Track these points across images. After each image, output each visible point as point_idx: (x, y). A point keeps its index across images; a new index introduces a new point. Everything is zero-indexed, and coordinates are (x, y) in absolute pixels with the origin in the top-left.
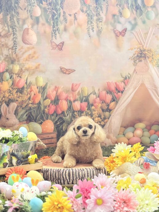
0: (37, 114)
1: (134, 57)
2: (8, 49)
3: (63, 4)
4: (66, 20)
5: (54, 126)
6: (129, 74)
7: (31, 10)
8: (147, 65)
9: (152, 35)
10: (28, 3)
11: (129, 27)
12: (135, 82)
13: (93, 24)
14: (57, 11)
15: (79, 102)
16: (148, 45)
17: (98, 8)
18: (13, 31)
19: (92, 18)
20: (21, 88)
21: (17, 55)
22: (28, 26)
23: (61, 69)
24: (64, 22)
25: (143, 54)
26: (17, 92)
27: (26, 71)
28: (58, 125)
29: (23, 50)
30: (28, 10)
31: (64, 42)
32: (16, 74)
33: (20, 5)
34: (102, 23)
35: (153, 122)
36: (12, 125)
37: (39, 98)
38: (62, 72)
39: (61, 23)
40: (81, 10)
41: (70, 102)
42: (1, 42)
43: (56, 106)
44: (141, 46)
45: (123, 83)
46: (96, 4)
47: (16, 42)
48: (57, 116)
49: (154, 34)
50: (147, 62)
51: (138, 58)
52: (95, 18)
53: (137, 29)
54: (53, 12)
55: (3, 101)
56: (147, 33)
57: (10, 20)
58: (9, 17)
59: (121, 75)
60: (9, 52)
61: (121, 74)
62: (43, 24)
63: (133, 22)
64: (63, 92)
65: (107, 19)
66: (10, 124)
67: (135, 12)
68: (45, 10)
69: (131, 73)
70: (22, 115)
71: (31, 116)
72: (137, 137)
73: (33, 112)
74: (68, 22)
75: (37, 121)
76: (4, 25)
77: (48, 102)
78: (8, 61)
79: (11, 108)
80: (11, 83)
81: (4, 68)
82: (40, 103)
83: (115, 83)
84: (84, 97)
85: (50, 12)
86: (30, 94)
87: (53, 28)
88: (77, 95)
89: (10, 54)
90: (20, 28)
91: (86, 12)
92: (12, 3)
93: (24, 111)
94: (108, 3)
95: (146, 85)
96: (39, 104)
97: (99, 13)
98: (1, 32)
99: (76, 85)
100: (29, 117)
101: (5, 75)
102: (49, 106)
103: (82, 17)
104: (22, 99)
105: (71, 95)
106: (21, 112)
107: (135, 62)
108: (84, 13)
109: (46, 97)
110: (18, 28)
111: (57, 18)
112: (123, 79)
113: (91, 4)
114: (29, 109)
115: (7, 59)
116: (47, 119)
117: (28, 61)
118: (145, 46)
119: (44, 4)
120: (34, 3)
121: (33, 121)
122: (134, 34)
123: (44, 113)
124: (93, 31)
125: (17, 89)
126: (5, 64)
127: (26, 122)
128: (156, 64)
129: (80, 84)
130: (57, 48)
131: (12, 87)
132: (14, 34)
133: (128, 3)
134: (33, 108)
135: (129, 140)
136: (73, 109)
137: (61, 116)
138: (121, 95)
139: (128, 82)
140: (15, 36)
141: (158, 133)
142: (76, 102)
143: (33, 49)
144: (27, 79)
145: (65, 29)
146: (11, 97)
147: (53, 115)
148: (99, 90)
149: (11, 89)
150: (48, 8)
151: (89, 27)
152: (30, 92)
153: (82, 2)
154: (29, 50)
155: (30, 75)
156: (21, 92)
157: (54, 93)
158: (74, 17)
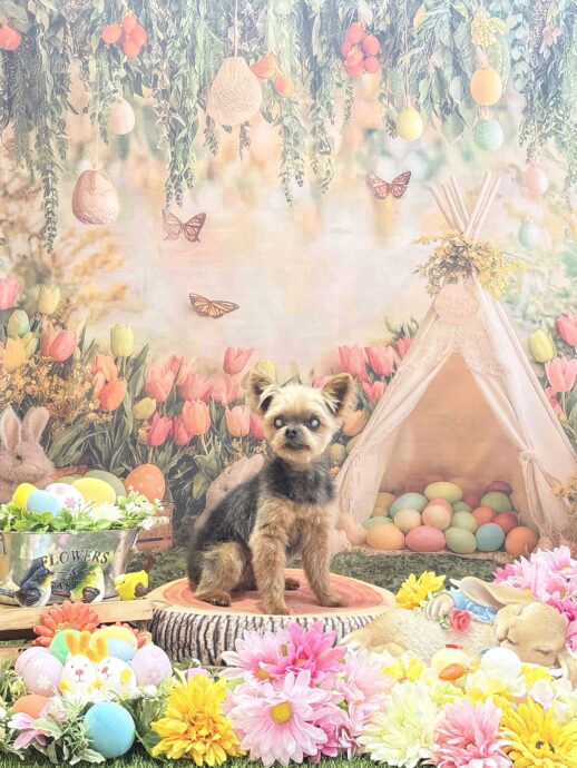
0: (112, 444)
1: (431, 266)
2: (27, 236)
3: (205, 93)
4: (216, 144)
5: (167, 483)
6: (413, 321)
7: (104, 113)
8: (472, 293)
9: (492, 197)
10: (95, 90)
11: (417, 168)
12: (432, 350)
13: (300, 162)
14: (186, 115)
15: (248, 410)
16: (478, 232)
17: (319, 110)
18: (46, 180)
19: (297, 143)
20: (64, 362)
21: (54, 257)
22: (94, 166)
23: (193, 300)
24: (207, 152)
25: (463, 257)
26: (50, 373)
27: (82, 306)
28: (179, 479)
29: (76, 242)
30: (94, 115)
31: (204, 216)
33: (71, 98)
34: (330, 157)
35: (490, 482)
36: (32, 478)
37: (121, 394)
38: (197, 311)
39: (199, 155)
40: (263, 114)
41: (219, 407)
42: (8, 215)
43: (173, 418)
44: (456, 232)
45: (390, 347)
46: (314, 98)
47: (53, 215)
48: (175, 452)
50: (474, 284)
51: (445, 269)
52: (308, 141)
53: (445, 176)
54: (175, 121)
55: (8, 400)
56: (477, 192)
57: (38, 145)
58: (35, 137)
59: (388, 326)
60: (30, 245)
61: (386, 318)
62: (141, 160)
63: (432, 154)
64: (197, 377)
65: (347, 144)
66: (28, 475)
67: (437, 121)
68: (148, 113)
69: (420, 317)
70: (66, 447)
71: (94, 452)
72: (433, 526)
73: (100, 437)
74: (220, 149)
75: (113, 468)
76: (19, 161)
77: (148, 406)
78: (26, 275)
79: (30, 424)
80: (33, 344)
81: (14, 297)
82: (121, 410)
83: (366, 349)
85: (164, 119)
86: (90, 381)
87: (174, 166)
88: (240, 388)
89: (32, 254)
90: (68, 170)
91: (280, 121)
92: (45, 92)
93: (71, 434)
94: (350, 94)
95: (468, 360)
96: (118, 415)
97: (320, 127)
98: (12, 180)
99: (239, 355)
100: (87, 452)
101: (17, 320)
102: (151, 420)
103: (266, 137)
104: (66, 397)
105: (222, 386)
106: (63, 437)
107: (432, 283)
108: (273, 123)
109: (143, 390)
110: (62, 170)
111: (185, 139)
112: (394, 335)
113: (296, 96)
114: (87, 430)
115: (23, 269)
116: (145, 460)
117: (91, 274)
118: (468, 232)
119: (148, 96)
120: (116, 91)
121: (98, 468)
122: (434, 195)
123: (134, 443)
124: (301, 183)
125: (50, 363)
126: (16, 285)
127: (76, 469)
128: (503, 295)
129: (251, 352)
131: (37, 356)
132: (48, 190)
133: (416, 92)
134: (100, 424)
135: (405, 535)
136: (227, 430)
137: (190, 451)
138: (385, 390)
139: (407, 346)
140: (50, 197)
141: (504, 520)
142: (238, 410)
143: (106, 239)
144: (84, 332)
145: (211, 174)
146: (32, 389)
147: (161, 448)
148: (312, 373)
149: (32, 363)
150: (157, 106)
151: (288, 168)
152: (91, 375)
153: (269, 88)
154: (93, 242)
155: (94, 320)
156: (64, 375)
157: (167, 377)
158: (241, 137)
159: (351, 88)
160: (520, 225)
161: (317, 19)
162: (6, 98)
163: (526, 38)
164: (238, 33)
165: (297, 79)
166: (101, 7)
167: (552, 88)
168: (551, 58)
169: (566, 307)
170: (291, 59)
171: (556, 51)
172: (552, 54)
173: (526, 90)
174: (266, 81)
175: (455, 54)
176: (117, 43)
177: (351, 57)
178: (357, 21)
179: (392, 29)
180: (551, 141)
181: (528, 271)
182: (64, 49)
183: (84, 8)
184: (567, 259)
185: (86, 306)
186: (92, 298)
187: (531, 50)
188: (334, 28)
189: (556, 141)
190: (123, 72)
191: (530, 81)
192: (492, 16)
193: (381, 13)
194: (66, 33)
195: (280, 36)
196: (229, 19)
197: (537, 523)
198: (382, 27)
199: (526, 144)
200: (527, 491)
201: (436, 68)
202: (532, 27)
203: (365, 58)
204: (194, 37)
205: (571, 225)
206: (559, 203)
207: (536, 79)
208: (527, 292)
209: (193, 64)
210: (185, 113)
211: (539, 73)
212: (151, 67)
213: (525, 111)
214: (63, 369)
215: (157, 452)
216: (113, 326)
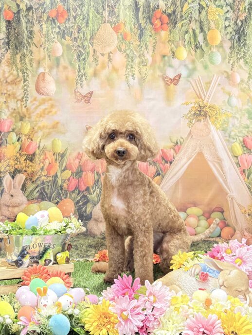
0: (52, 190)
1: (190, 114)
2: (16, 100)
3: (93, 39)
4: (97, 61)
5: (75, 207)
6: (181, 138)
7: (49, 47)
8: (207, 125)
9: (216, 85)
10: (45, 37)
11: (184, 73)
12: (190, 150)
13: (134, 69)
14: (84, 49)
16: (210, 100)
17: (142, 47)
18: (24, 76)
19: (132, 61)
20: (32, 155)
21: (27, 109)
23: (87, 128)
24: (94, 65)
25: (203, 111)
26: (26, 160)
27: (40, 131)
28: (81, 205)
29: (37, 103)
30: (45, 48)
31: (92, 92)
33: (35, 41)
34: (146, 67)
35: (214, 208)
36: (17, 205)
37: (56, 168)
39: (90, 66)
40: (118, 48)
41: (98, 174)
42: (7, 91)
43: (78, 179)
44: (200, 100)
45: (172, 149)
46: (140, 42)
47: (27, 91)
48: (79, 194)
49: (219, 85)
50: (208, 122)
51: (195, 116)
52: (137, 60)
53: (196, 75)
54: (79, 50)
55: (7, 171)
56: (210, 83)
57: (21, 61)
58: (19, 57)
59: (171, 140)
60: (17, 104)
62: (65, 68)
63: (190, 66)
65: (154, 61)
66: (16, 203)
67: (193, 52)
68: (68, 48)
69: (185, 136)
70: (32, 191)
71: (44, 193)
72: (190, 226)
73: (47, 187)
74: (99, 64)
75: (52, 200)
76: (12, 68)
77: (68, 174)
78: (15, 117)
79: (17, 180)
80: (19, 147)
81: (10, 127)
82: (56, 176)
83: (162, 150)
86: (43, 163)
87: (80, 71)
89: (18, 108)
90: (33, 72)
92: (24, 38)
93: (34, 186)
94: (155, 40)
95: (205, 155)
96: (55, 177)
97: (142, 54)
98: (9, 76)
100: (41, 193)
101: (11, 136)
102: (69, 180)
103: (119, 59)
104: (32, 170)
106: (31, 187)
107: (190, 122)
108: (122, 52)
109: (65, 166)
110: (31, 72)
111: (84, 59)
112: (173, 144)
113: (132, 41)
114: (41, 184)
115: (14, 115)
116: (66, 197)
117: (43, 117)
118: (206, 100)
119: (68, 40)
120: (54, 38)
121: (46, 200)
122: (191, 83)
123: (61, 189)
124: (134, 79)
125: (26, 155)
126: (11, 121)
127: (36, 201)
128: (220, 127)
130: (83, 100)
131: (20, 152)
132: (25, 80)
133: (184, 39)
134: (47, 182)
137: (86, 193)
138: (169, 167)
139: (179, 149)
140: (26, 83)
143: (50, 102)
144: (40, 142)
145: (95, 74)
146: (18, 166)
147: (73, 192)
149: (18, 155)
150: (72, 44)
151: (128, 72)
152: (43, 160)
153: (120, 37)
154: (44, 103)
155: (45, 137)
156: (31, 160)
157: (75, 161)
158: (108, 58)
159: (156, 37)
160: (228, 97)
161: (141, 8)
162: (7, 40)
163: (231, 16)
164: (107, 14)
165: (133, 34)
166: (48, 2)
167: (242, 38)
168: (242, 26)
169: (248, 132)
170: (130, 24)
171: (244, 23)
172: (242, 23)
173: (231, 39)
174: (119, 34)
175: (200, 23)
176: (55, 17)
177: (156, 24)
178: (159, 8)
179: (174, 12)
180: (242, 61)
181: (231, 117)
182: (32, 20)
183: (41, 2)
184: (249, 112)
185: (41, 131)
186: (44, 127)
187: (233, 22)
188: (149, 11)
189: (244, 61)
190: (57, 30)
191: (233, 35)
192: (217, 7)
193: (169, 5)
194: (33, 13)
195: (125, 14)
196: (103, 7)
197: (234, 225)
198: (170, 11)
199: (231, 62)
200: (230, 212)
201: (193, 29)
202: (234, 12)
203: (162, 24)
204: (88, 15)
205: (250, 97)
206: (245, 88)
207: (236, 34)
208: (231, 126)
209: (88, 26)
210: (84, 47)
211: (237, 32)
212: (70, 28)
213: (231, 48)
214: (31, 158)
215: (71, 193)
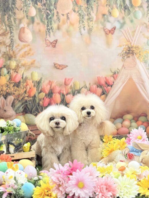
0: (32, 106)
1: (123, 53)
2: (5, 46)
3: (56, 5)
4: (60, 19)
6: (118, 69)
7: (27, 10)
8: (134, 60)
9: (139, 33)
10: (24, 3)
11: (118, 26)
12: (124, 77)
13: (84, 23)
14: (51, 11)
15: (72, 95)
16: (135, 43)
17: (89, 8)
18: (11, 30)
19: (83, 18)
20: (18, 83)
21: (13, 52)
22: (24, 26)
23: (55, 64)
24: (57, 22)
25: (131, 50)
26: (14, 86)
27: (22, 66)
29: (20, 48)
30: (24, 11)
31: (57, 40)
32: (13, 70)
33: (17, 6)
34: (93, 22)
35: (140, 114)
36: (9, 117)
37: (34, 91)
38: (56, 67)
39: (55, 22)
40: (73, 10)
41: (63, 95)
43: (50, 98)
44: (129, 43)
45: (112, 77)
46: (88, 5)
47: (13, 40)
50: (135, 58)
51: (126, 54)
52: (86, 17)
53: (126, 27)
54: (48, 13)
55: (1, 94)
56: (135, 31)
57: (8, 20)
58: (7, 17)
59: (111, 71)
60: (6, 49)
61: (110, 69)
62: (38, 24)
63: (122, 21)
64: (57, 86)
65: (97, 18)
66: (8, 116)
67: (123, 12)
68: (40, 10)
69: (120, 68)
70: (19, 107)
71: (27, 109)
72: (125, 127)
73: (29, 104)
74: (61, 21)
75: (33, 113)
76: (2, 24)
77: (43, 95)
78: (5, 58)
79: (8, 101)
80: (8, 77)
81: (2, 64)
82: (35, 96)
83: (105, 78)
84: (76, 90)
85: (44, 12)
86: (26, 88)
87: (47, 27)
88: (69, 89)
89: (7, 51)
90: (16, 26)
91: (78, 12)
92: (9, 4)
93: (20, 103)
94: (98, 4)
95: (134, 79)
96: (34, 98)
97: (90, 13)
98: (1, 30)
99: (69, 80)
100: (25, 109)
101: (3, 71)
102: (43, 99)
103: (74, 17)
104: (19, 93)
105: (64, 89)
106: (18, 104)
107: (123, 58)
108: (76, 13)
109: (41, 90)
110: (15, 27)
111: (51, 18)
112: (113, 74)
113: (82, 5)
114: (25, 102)
115: (5, 56)
116: (42, 111)
117: (24, 57)
118: (133, 43)
119: (39, 5)
120: (30, 4)
121: (28, 113)
122: (122, 32)
123: (39, 105)
124: (84, 30)
125: (13, 83)
126: (3, 61)
127: (22, 114)
128: (143, 60)
129: (72, 79)
131: (10, 81)
132: (11, 33)
133: (116, 3)
134: (29, 101)
135: (117, 130)
136: (66, 102)
138: (111, 89)
139: (117, 76)
140: (12, 35)
141: (145, 124)
142: (69, 96)
143: (29, 47)
144: (23, 74)
145: (59, 28)
146: (9, 91)
148: (90, 84)
149: (8, 83)
150: (42, 8)
151: (81, 25)
152: (26, 86)
153: (74, 3)
154: (25, 48)
155: (26, 70)
156: (18, 86)
157: (48, 87)
158: (67, 17)
159: (98, 2)
160: (147, 40)
173: (147, 2)
174: (74, 1)
186: (25, 64)
199: (148, 17)
210: (50, 10)
215: (45, 108)
216: (32, 72)
